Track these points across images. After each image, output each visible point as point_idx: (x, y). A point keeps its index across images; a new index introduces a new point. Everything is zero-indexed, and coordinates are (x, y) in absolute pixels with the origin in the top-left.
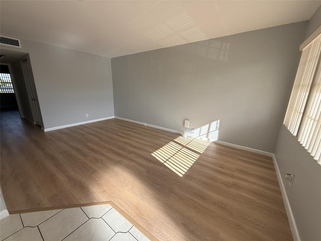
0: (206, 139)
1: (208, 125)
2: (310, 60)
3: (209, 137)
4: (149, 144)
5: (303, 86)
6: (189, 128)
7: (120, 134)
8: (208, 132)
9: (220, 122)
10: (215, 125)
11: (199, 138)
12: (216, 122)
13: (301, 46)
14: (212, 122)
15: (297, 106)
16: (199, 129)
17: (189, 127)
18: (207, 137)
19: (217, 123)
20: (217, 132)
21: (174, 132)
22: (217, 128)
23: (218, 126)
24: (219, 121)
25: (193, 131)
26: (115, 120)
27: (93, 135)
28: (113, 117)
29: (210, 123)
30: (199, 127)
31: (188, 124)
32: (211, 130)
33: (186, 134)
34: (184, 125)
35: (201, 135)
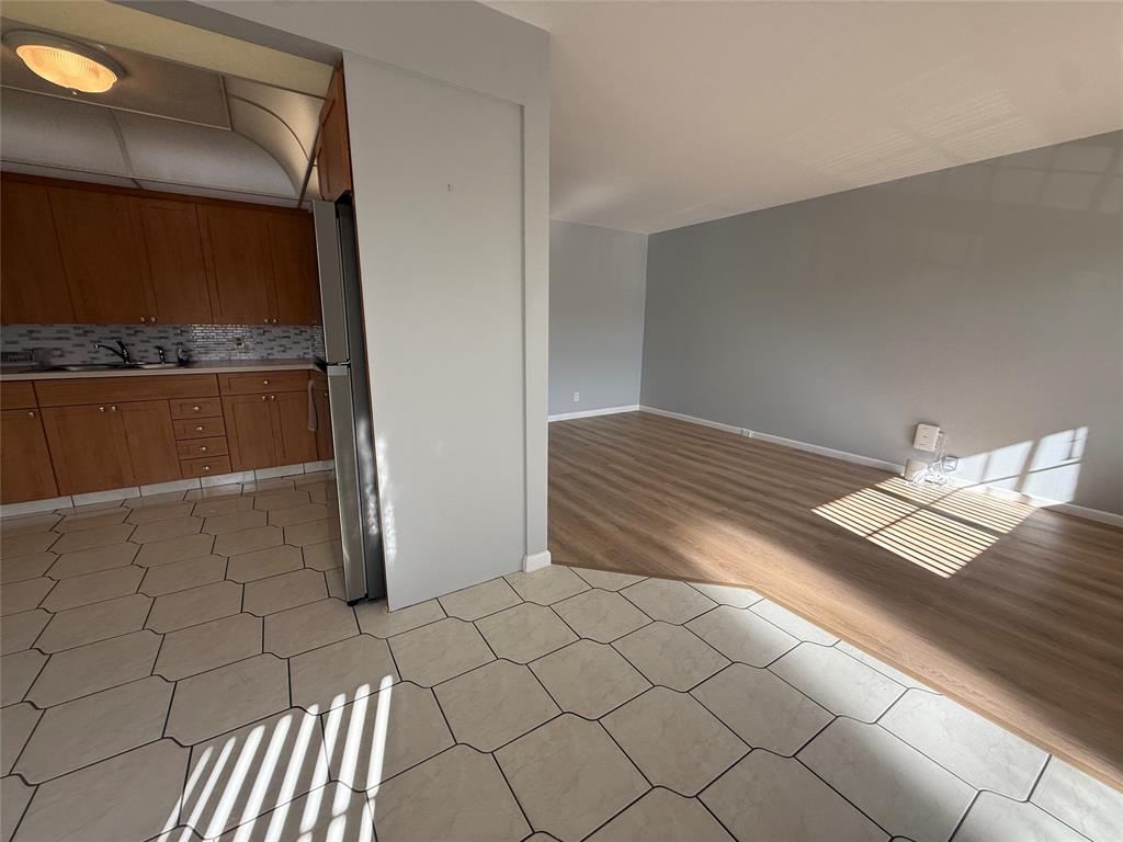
0: (1015, 496)
1: (1024, 447)
3: (1029, 490)
4: (791, 486)
6: (933, 454)
7: (681, 451)
8: (1025, 472)
9: (1089, 434)
11: (980, 489)
12: (1067, 435)
14: (1047, 434)
16: (980, 459)
17: (933, 449)
18: (1018, 490)
19: (1074, 441)
20: (1071, 472)
21: (867, 464)
22: (1069, 459)
23: (1078, 452)
24: (1082, 433)
25: (953, 464)
26: (642, 417)
27: (611, 447)
28: (637, 407)
29: (1036, 437)
30: (983, 452)
32: (1039, 463)
33: (921, 475)
34: (913, 442)
35: (987, 479)
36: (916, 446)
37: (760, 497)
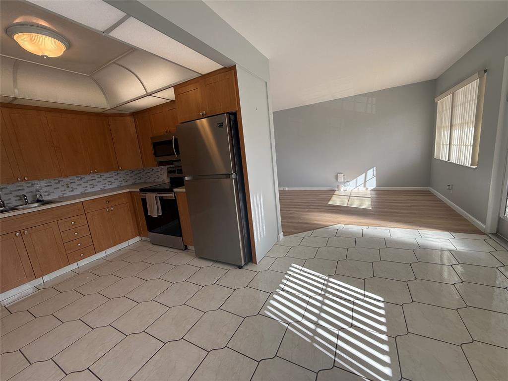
0: (364, 189)
1: (364, 174)
2: (446, 110)
3: (367, 186)
5: (444, 127)
8: (365, 181)
9: (376, 168)
10: (371, 173)
11: (356, 189)
12: (372, 169)
13: (436, 100)
14: (368, 171)
15: (443, 141)
16: (355, 180)
17: (343, 181)
18: (365, 187)
19: (373, 171)
20: (374, 179)
22: (373, 176)
23: (375, 174)
24: (375, 168)
25: (348, 184)
29: (366, 172)
31: (341, 178)
32: (368, 178)
33: (342, 189)
34: (337, 180)
35: (358, 185)
36: (338, 181)
37: (312, 204)
